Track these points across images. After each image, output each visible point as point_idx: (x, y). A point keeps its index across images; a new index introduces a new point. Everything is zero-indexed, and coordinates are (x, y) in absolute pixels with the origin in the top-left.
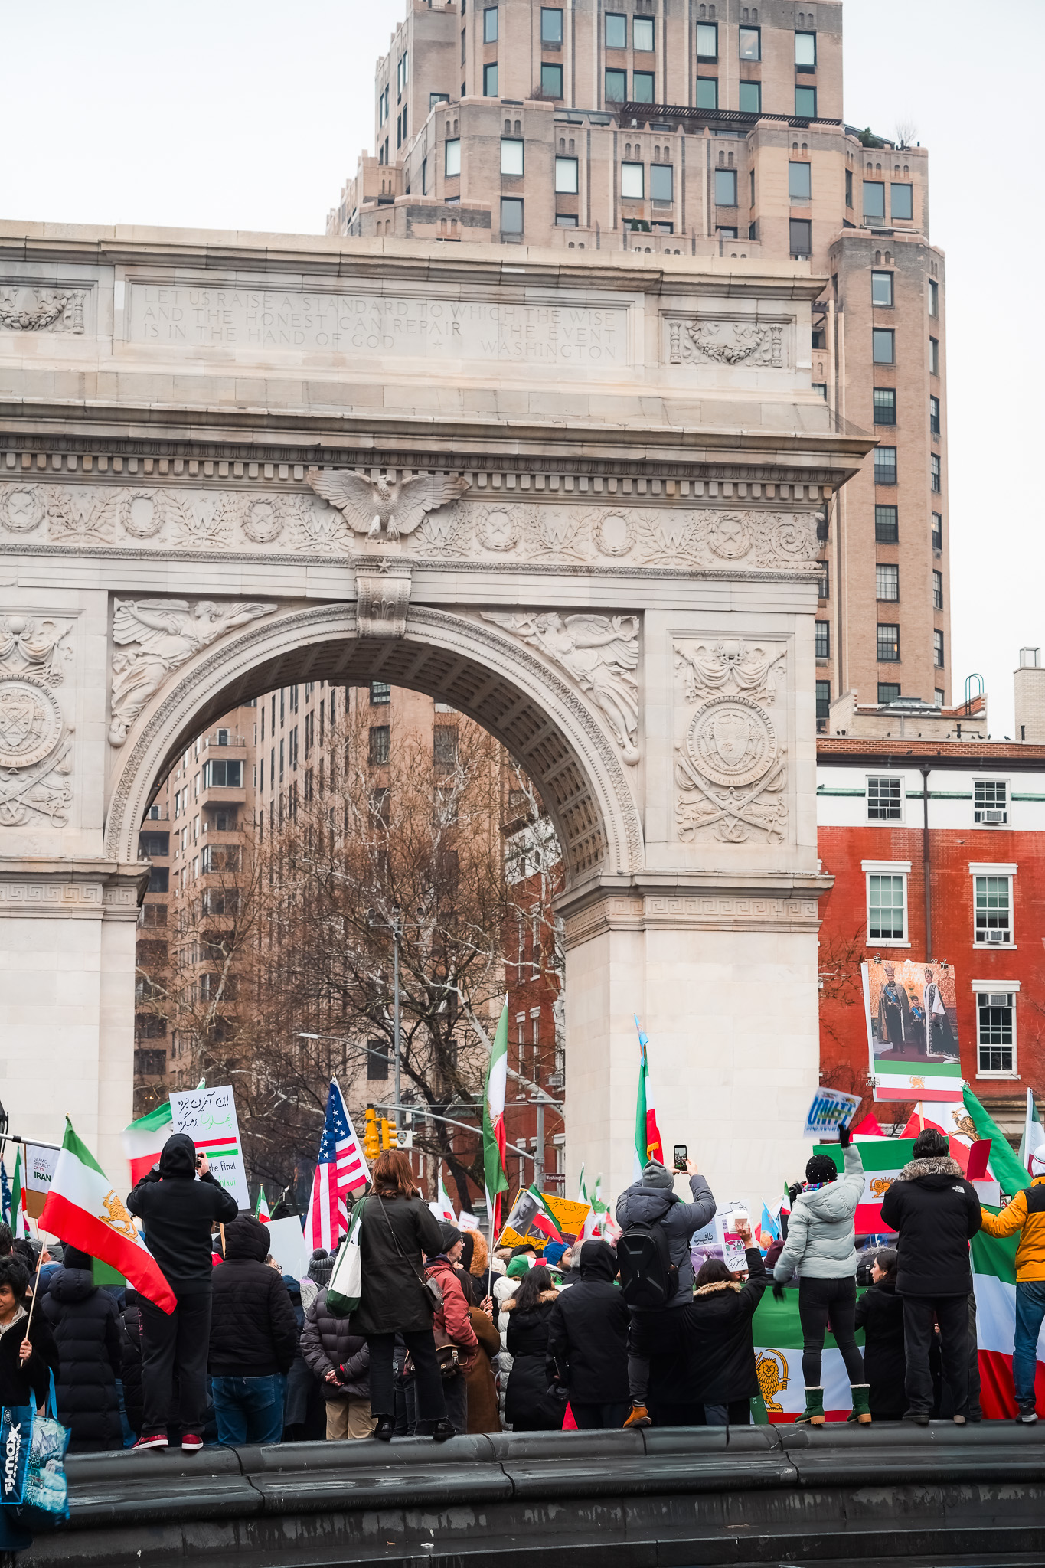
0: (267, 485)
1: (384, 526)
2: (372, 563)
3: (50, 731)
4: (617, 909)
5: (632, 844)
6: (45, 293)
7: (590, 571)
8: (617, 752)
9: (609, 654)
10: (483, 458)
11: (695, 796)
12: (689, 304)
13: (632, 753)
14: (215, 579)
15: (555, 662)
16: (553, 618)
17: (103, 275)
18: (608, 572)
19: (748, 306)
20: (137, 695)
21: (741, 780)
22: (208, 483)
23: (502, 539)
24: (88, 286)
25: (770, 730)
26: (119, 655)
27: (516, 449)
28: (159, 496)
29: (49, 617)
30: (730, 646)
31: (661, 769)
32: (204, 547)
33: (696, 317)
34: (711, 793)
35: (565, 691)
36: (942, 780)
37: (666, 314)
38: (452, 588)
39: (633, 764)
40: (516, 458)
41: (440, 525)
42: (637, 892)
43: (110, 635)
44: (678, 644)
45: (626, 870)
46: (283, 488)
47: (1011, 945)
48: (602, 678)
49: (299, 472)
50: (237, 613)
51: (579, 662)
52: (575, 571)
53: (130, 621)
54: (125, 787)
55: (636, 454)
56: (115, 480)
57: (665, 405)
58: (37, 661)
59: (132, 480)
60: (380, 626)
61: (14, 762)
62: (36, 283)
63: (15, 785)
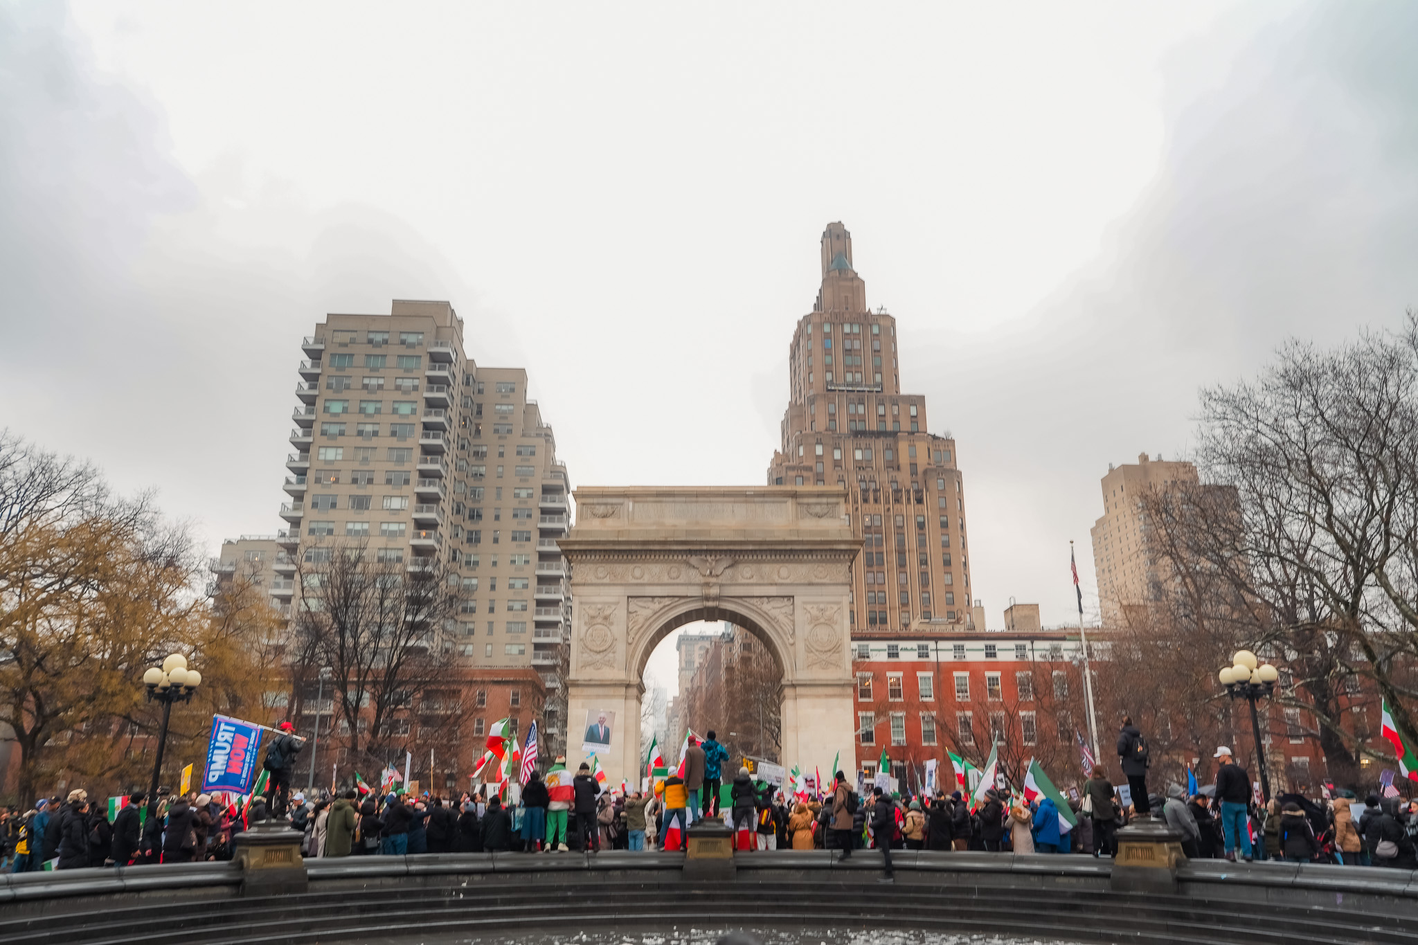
0: (675, 562)
1: (711, 573)
2: (707, 584)
3: (609, 639)
4: (789, 692)
5: (792, 671)
6: (609, 507)
7: (776, 584)
8: (786, 640)
9: (783, 610)
10: (741, 551)
11: (812, 654)
12: (806, 500)
13: (791, 641)
14: (660, 591)
15: (766, 613)
16: (765, 599)
17: (626, 501)
18: (782, 584)
19: (824, 500)
20: (636, 628)
21: (827, 649)
22: (657, 562)
23: (748, 575)
24: (622, 504)
25: (836, 631)
26: (631, 616)
27: (751, 547)
28: (643, 566)
29: (609, 604)
30: (822, 606)
31: (800, 646)
32: (656, 581)
33: (808, 504)
34: (817, 653)
35: (769, 622)
36: (942, 645)
37: (799, 504)
38: (734, 591)
39: (792, 645)
40: (751, 551)
41: (728, 571)
42: (794, 686)
43: (628, 610)
44: (805, 606)
45: (790, 678)
46: (680, 562)
47: (969, 700)
48: (781, 618)
49: (685, 557)
50: (667, 601)
51: (774, 613)
52: (771, 584)
53: (634, 605)
54: (632, 656)
55: (789, 547)
56: (630, 562)
57: (798, 532)
58: (606, 618)
59: (634, 562)
60: (710, 604)
61: (598, 650)
62: (606, 504)
63: (599, 657)
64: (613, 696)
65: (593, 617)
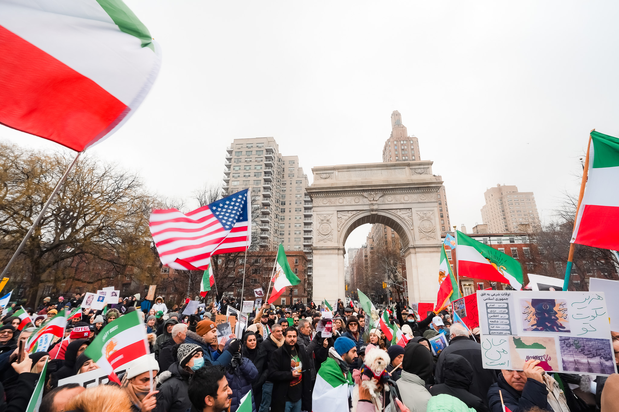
0: (357, 195)
1: (373, 199)
2: (372, 204)
3: (330, 229)
4: (412, 250)
5: (413, 241)
6: (327, 174)
7: (403, 203)
8: (410, 228)
9: (407, 215)
10: (386, 189)
11: (422, 234)
12: (414, 167)
13: (412, 228)
14: (351, 208)
15: (399, 216)
16: (398, 210)
17: (334, 171)
18: (406, 203)
19: (422, 167)
20: (341, 224)
21: (429, 231)
22: (349, 196)
23: (390, 200)
24: (333, 173)
25: (432, 224)
26: (339, 219)
27: (391, 187)
28: (343, 198)
29: (329, 215)
30: (425, 212)
31: (416, 230)
32: (349, 204)
33: (415, 169)
34: (424, 233)
35: (401, 220)
37: (411, 169)
38: (384, 207)
39: (412, 230)
40: (391, 189)
41: (381, 199)
42: (414, 248)
43: (337, 217)
44: (417, 212)
45: (412, 244)
46: (359, 196)
48: (406, 218)
49: (361, 193)
50: (354, 212)
51: (402, 216)
52: (401, 203)
53: (340, 215)
54: (340, 236)
55: (408, 187)
56: (337, 196)
57: (412, 180)
58: (328, 221)
59: (339, 196)
60: (374, 213)
61: (325, 234)
62: (326, 173)
63: (325, 237)
64: (332, 254)
65: (322, 220)
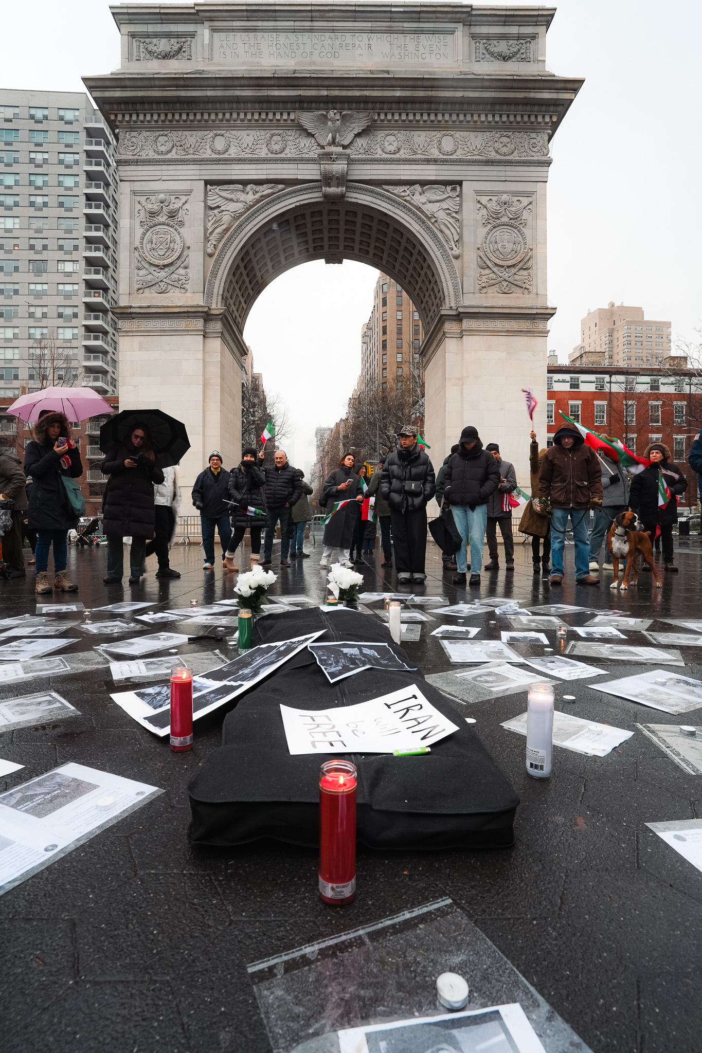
0: (278, 124)
1: (334, 139)
2: (328, 157)
3: (178, 248)
4: (449, 327)
5: (456, 295)
6: (174, 40)
7: (435, 163)
8: (449, 251)
9: (444, 205)
10: (382, 100)
11: (487, 271)
12: (485, 30)
13: (456, 251)
14: (254, 172)
15: (419, 209)
16: (418, 187)
18: (444, 162)
19: (514, 30)
20: (219, 230)
21: (510, 263)
22: (249, 125)
23: (392, 148)
24: (193, 34)
25: (524, 239)
26: (211, 213)
27: (398, 94)
28: (228, 134)
29: (177, 194)
30: (505, 197)
31: (470, 258)
32: (249, 157)
33: (488, 37)
34: (495, 269)
35: (424, 222)
38: (368, 172)
39: (457, 257)
40: (399, 101)
41: (361, 142)
42: (459, 317)
43: (205, 201)
44: (479, 198)
45: (453, 306)
46: (285, 125)
48: (441, 215)
49: (292, 115)
50: (265, 190)
51: (429, 208)
52: (428, 161)
53: (217, 196)
54: (214, 274)
55: (459, 94)
58: (172, 215)
60: (333, 190)
61: (162, 263)
62: (168, 35)
63: (163, 274)
64: (186, 332)
65: (153, 214)
